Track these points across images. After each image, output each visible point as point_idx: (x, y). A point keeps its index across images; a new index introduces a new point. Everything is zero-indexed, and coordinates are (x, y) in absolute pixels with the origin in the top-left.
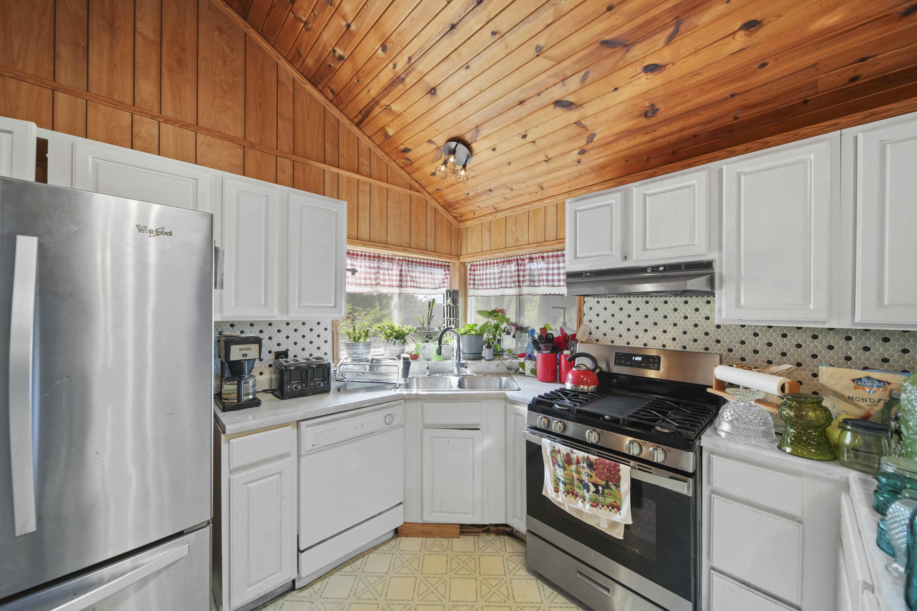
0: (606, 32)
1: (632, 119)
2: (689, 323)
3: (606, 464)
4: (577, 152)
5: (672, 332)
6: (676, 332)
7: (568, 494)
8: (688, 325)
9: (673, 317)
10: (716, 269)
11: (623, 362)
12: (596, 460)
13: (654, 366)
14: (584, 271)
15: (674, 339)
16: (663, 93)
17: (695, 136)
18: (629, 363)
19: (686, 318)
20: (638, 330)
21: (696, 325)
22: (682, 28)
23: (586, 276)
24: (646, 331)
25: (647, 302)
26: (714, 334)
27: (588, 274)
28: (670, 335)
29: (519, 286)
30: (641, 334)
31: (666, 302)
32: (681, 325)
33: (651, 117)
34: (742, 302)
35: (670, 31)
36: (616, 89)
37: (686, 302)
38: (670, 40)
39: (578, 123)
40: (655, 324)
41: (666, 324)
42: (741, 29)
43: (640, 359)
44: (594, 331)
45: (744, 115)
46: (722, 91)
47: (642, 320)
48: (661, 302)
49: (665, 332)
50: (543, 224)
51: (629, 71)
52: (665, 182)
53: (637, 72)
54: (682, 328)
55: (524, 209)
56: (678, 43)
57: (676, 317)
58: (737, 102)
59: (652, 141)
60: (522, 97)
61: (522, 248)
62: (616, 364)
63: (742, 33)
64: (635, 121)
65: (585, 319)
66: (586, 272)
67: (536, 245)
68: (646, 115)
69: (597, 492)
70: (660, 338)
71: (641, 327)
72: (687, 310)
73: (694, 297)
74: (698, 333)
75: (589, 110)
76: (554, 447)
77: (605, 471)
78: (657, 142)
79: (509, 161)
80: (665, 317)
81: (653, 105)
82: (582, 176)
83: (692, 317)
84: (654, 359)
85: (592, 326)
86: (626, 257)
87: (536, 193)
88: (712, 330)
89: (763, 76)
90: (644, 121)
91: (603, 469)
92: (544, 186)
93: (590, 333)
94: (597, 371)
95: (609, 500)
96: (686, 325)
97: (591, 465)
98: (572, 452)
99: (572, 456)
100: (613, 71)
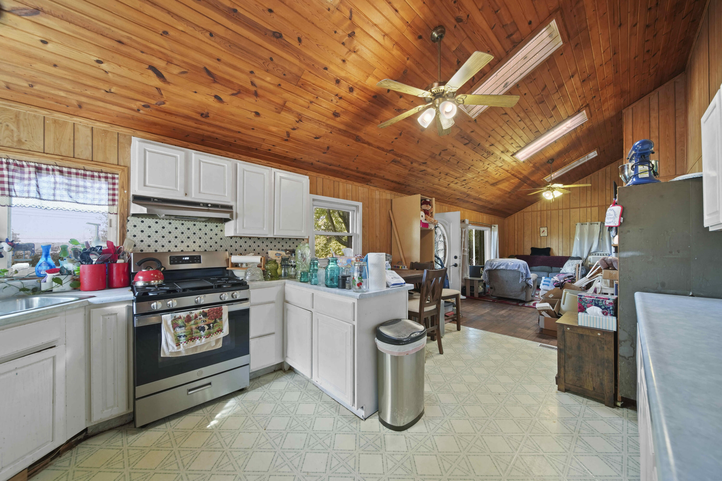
0: (210, 66)
1: (194, 112)
2: (208, 237)
3: (215, 310)
4: (143, 104)
5: (199, 242)
6: (200, 242)
7: (188, 341)
8: (207, 238)
9: (199, 234)
10: (234, 210)
11: (176, 262)
12: (209, 310)
13: (197, 261)
14: (152, 197)
15: (200, 246)
16: (215, 111)
17: (217, 139)
18: (180, 262)
19: (206, 234)
20: (177, 242)
21: (211, 238)
22: (239, 95)
23: (154, 201)
24: (182, 242)
25: (183, 224)
26: (220, 243)
27: (155, 200)
28: (197, 244)
29: (10, 196)
30: (179, 245)
31: (195, 225)
32: (203, 238)
33: (203, 117)
34: (245, 226)
35: (235, 92)
36: (196, 92)
37: (206, 226)
38: (233, 95)
39: (158, 89)
40: (188, 238)
41: (195, 238)
42: (254, 112)
43: (188, 258)
44: (138, 244)
45: (239, 142)
46: (237, 128)
47: (179, 235)
48: (191, 225)
49: (194, 242)
50: (70, 140)
51: (208, 90)
52: (211, 158)
53: (211, 94)
54: (204, 240)
55: (36, 111)
56: (234, 98)
57: (200, 234)
58: (238, 136)
59: (196, 128)
60: (125, 40)
61: (33, 155)
62: (171, 264)
63: (254, 113)
64: (194, 114)
65: (129, 235)
66: (154, 198)
67: (61, 157)
68: (202, 115)
69: (210, 328)
70: (191, 246)
71: (179, 240)
72: (206, 230)
73: (210, 223)
74: (212, 243)
75: (171, 88)
76: (175, 317)
77: (214, 314)
78: (199, 130)
79: (56, 63)
80: (194, 234)
81: (208, 113)
82: (133, 120)
83: (209, 234)
84: (197, 257)
85: (137, 240)
86: (186, 194)
87: (68, 106)
88: (218, 240)
89: (251, 133)
90: (199, 117)
91: (213, 313)
92: (84, 106)
93: (135, 246)
94: (162, 269)
95: (216, 329)
96: (206, 238)
97: (205, 315)
98: (191, 313)
99: (191, 316)
100: (200, 83)
